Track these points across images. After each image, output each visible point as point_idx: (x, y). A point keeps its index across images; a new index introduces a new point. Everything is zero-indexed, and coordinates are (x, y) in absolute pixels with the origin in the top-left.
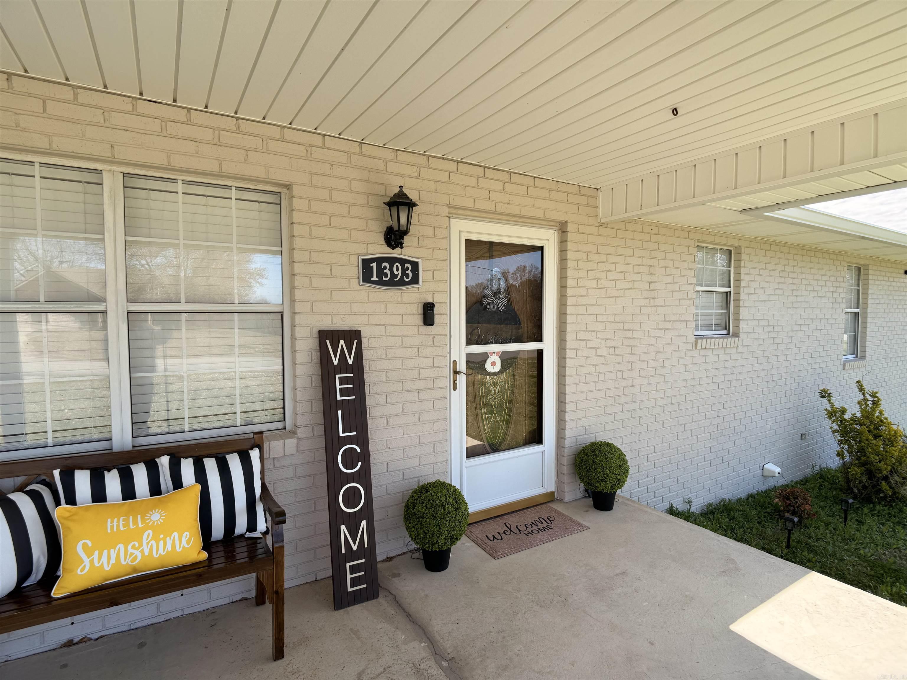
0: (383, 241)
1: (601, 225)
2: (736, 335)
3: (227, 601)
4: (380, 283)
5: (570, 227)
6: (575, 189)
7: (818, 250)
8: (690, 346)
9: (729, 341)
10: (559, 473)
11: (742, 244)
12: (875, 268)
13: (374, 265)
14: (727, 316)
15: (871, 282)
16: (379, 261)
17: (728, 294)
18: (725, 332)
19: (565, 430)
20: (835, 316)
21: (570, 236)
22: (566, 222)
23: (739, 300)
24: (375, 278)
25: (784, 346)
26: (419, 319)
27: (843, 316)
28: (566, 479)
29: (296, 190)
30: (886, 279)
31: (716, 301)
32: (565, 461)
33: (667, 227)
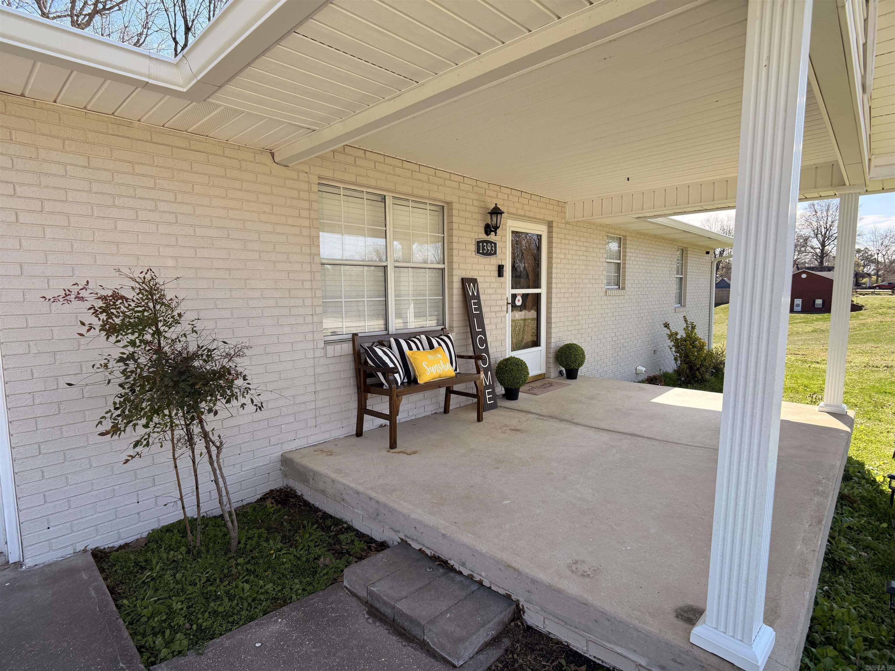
0: (483, 232)
1: (567, 223)
2: (624, 288)
3: (430, 413)
4: (483, 254)
5: (555, 224)
6: (556, 203)
7: (663, 238)
8: (603, 294)
9: (621, 292)
10: (547, 363)
11: (628, 234)
12: (691, 250)
13: (481, 244)
14: (619, 276)
15: (689, 258)
16: (483, 242)
17: (619, 264)
18: (617, 287)
19: (551, 338)
20: (671, 279)
21: (554, 229)
22: (552, 221)
23: (625, 268)
24: (481, 251)
25: (646, 296)
26: (496, 274)
27: (675, 279)
28: (552, 365)
29: (455, 206)
30: (696, 256)
31: (613, 267)
32: (552, 356)
33: (594, 224)
